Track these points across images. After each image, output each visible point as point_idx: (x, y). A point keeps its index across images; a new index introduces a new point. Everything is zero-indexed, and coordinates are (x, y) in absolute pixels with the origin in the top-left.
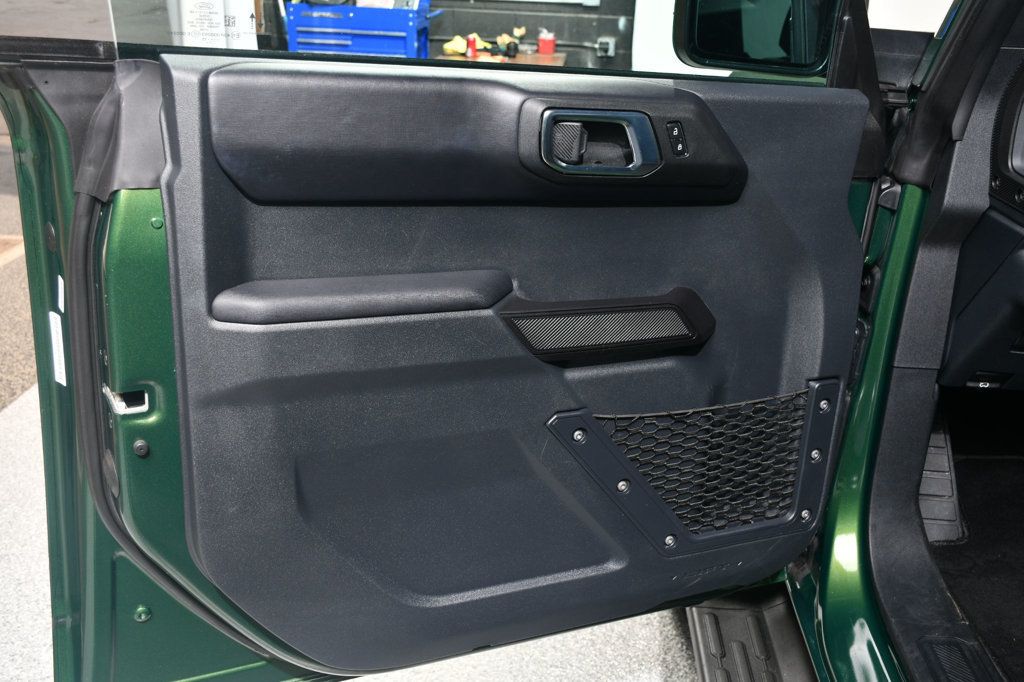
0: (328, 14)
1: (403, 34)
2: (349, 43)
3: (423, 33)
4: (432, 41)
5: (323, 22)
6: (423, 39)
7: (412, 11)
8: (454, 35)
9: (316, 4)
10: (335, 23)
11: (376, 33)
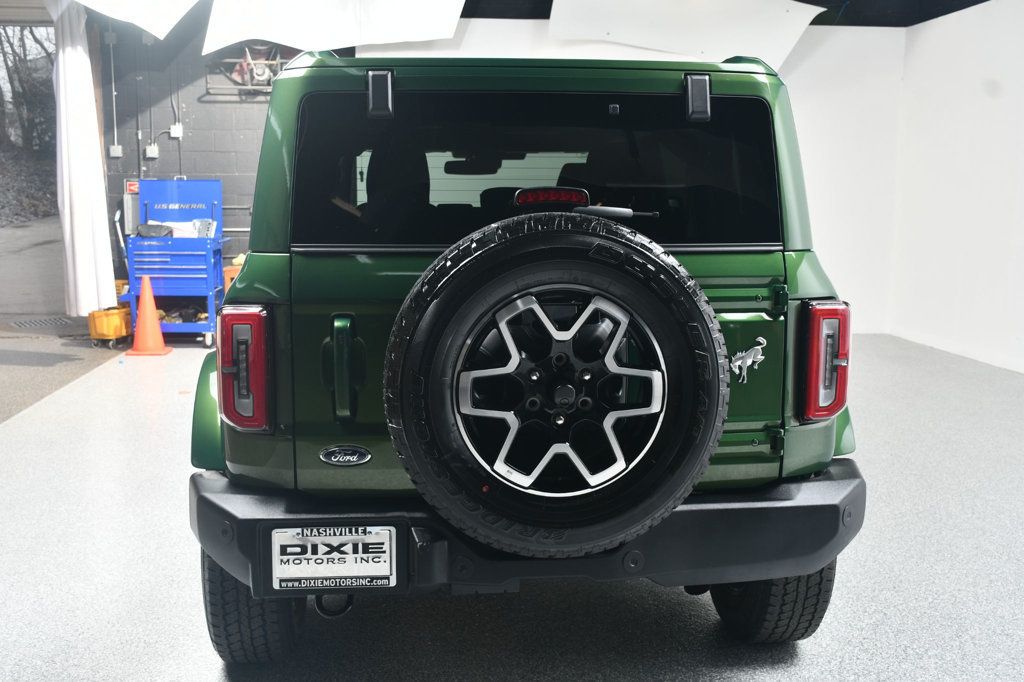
0: (154, 243)
1: (204, 253)
2: (169, 260)
3: (217, 253)
4: (224, 258)
5: (150, 248)
6: (218, 257)
7: (210, 239)
8: (238, 254)
9: (146, 237)
10: (159, 248)
11: (186, 253)
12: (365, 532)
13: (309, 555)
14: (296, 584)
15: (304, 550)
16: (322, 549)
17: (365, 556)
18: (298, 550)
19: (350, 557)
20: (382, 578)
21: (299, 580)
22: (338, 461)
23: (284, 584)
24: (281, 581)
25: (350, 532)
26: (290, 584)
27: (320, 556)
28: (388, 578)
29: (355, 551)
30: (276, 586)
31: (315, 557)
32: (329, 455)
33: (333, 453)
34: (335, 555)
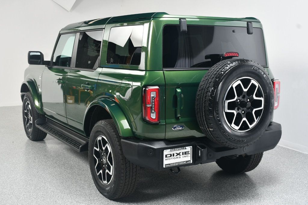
12: (185, 149)
13: (172, 157)
14: (169, 165)
15: (171, 156)
16: (175, 155)
17: (185, 155)
18: (169, 156)
19: (182, 156)
20: (189, 161)
21: (170, 164)
22: (177, 129)
23: (166, 166)
24: (166, 165)
25: (182, 149)
26: (168, 166)
27: (175, 157)
28: (190, 161)
29: (183, 154)
30: (164, 167)
31: (173, 157)
32: (175, 128)
33: (175, 127)
34: (178, 156)
